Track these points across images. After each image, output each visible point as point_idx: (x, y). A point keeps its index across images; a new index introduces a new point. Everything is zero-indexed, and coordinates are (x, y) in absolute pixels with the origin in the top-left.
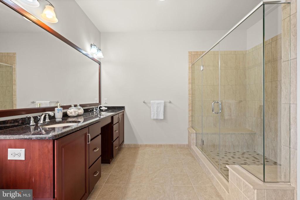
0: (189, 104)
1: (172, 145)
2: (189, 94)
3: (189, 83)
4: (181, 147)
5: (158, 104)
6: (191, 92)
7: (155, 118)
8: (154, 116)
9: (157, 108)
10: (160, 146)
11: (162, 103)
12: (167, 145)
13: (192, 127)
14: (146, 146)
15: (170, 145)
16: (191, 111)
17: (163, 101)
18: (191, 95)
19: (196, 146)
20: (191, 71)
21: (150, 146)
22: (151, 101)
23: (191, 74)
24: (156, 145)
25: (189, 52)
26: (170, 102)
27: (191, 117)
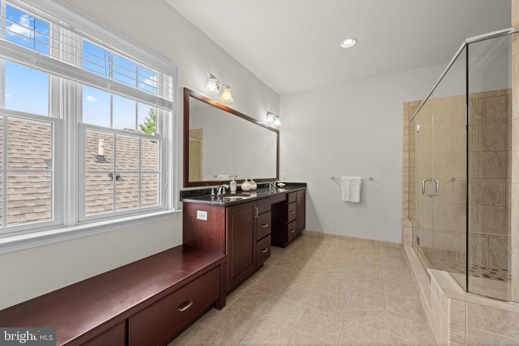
0: (404, 183)
1: (374, 241)
2: (404, 167)
3: (404, 151)
4: (389, 246)
5: (352, 181)
6: (408, 164)
7: (347, 200)
8: (345, 197)
9: (350, 187)
10: (355, 240)
11: (358, 181)
12: (366, 240)
13: (409, 218)
14: (335, 236)
15: (371, 241)
16: (408, 193)
17: (359, 178)
18: (408, 169)
19: (412, 246)
20: (408, 132)
21: (341, 238)
22: (342, 177)
23: (408, 137)
24: (349, 238)
25: (404, 103)
26: (371, 179)
27: (408, 203)
